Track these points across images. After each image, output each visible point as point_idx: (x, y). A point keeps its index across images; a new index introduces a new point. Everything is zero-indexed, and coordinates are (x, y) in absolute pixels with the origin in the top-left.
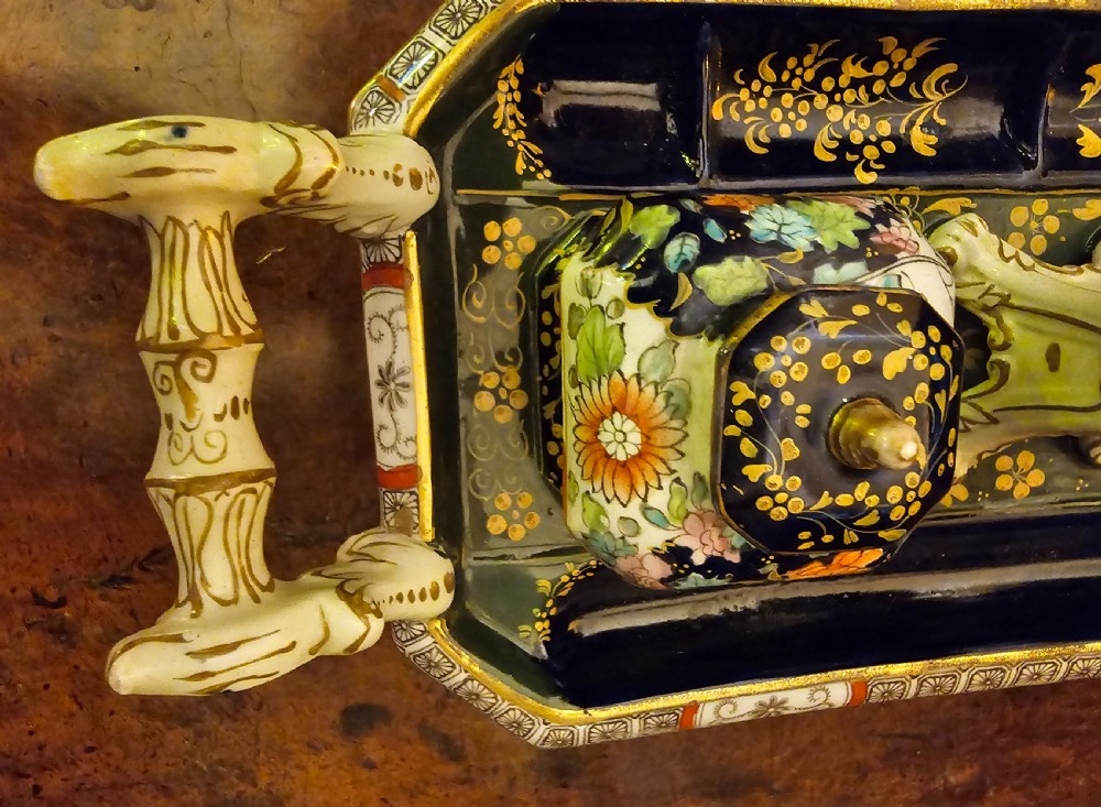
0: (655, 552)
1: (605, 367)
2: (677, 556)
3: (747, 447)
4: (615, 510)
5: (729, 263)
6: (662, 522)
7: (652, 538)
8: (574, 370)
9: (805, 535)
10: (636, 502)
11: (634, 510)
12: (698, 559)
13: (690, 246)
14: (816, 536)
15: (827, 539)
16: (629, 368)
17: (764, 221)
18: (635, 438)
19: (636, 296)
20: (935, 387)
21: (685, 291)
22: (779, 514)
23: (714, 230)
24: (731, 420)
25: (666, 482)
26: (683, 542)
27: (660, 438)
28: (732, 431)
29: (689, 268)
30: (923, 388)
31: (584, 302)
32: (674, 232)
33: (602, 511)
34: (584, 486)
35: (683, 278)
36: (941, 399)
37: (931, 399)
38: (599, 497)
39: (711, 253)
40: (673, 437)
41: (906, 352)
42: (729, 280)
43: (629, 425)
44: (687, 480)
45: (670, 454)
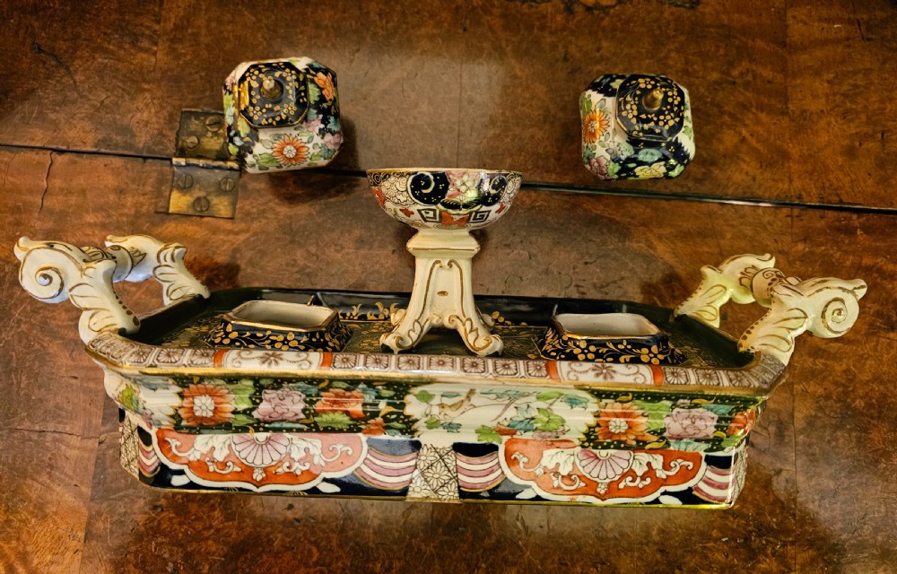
0: (322, 138)
1: (272, 159)
2: (322, 133)
3: (278, 119)
4: (311, 151)
5: (239, 129)
6: (312, 137)
7: (318, 140)
8: (278, 167)
9: (301, 101)
10: (307, 145)
11: (310, 145)
12: (322, 126)
13: (237, 140)
14: (302, 97)
15: (303, 94)
16: (270, 151)
17: (229, 121)
18: (288, 147)
19: (251, 152)
20: (260, 72)
21: (248, 139)
22: (295, 108)
23: (232, 134)
24: (272, 124)
25: (299, 138)
26: (317, 131)
27: (287, 141)
28: (274, 123)
29: (242, 139)
30: (261, 76)
31: (257, 166)
32: (234, 144)
33: (313, 154)
34: (309, 161)
35: (245, 140)
36: (264, 70)
37: (263, 73)
38: (309, 156)
39: (237, 134)
40: (286, 138)
41: (252, 82)
42: (243, 127)
43: (285, 149)
44: (297, 132)
45: (291, 138)
